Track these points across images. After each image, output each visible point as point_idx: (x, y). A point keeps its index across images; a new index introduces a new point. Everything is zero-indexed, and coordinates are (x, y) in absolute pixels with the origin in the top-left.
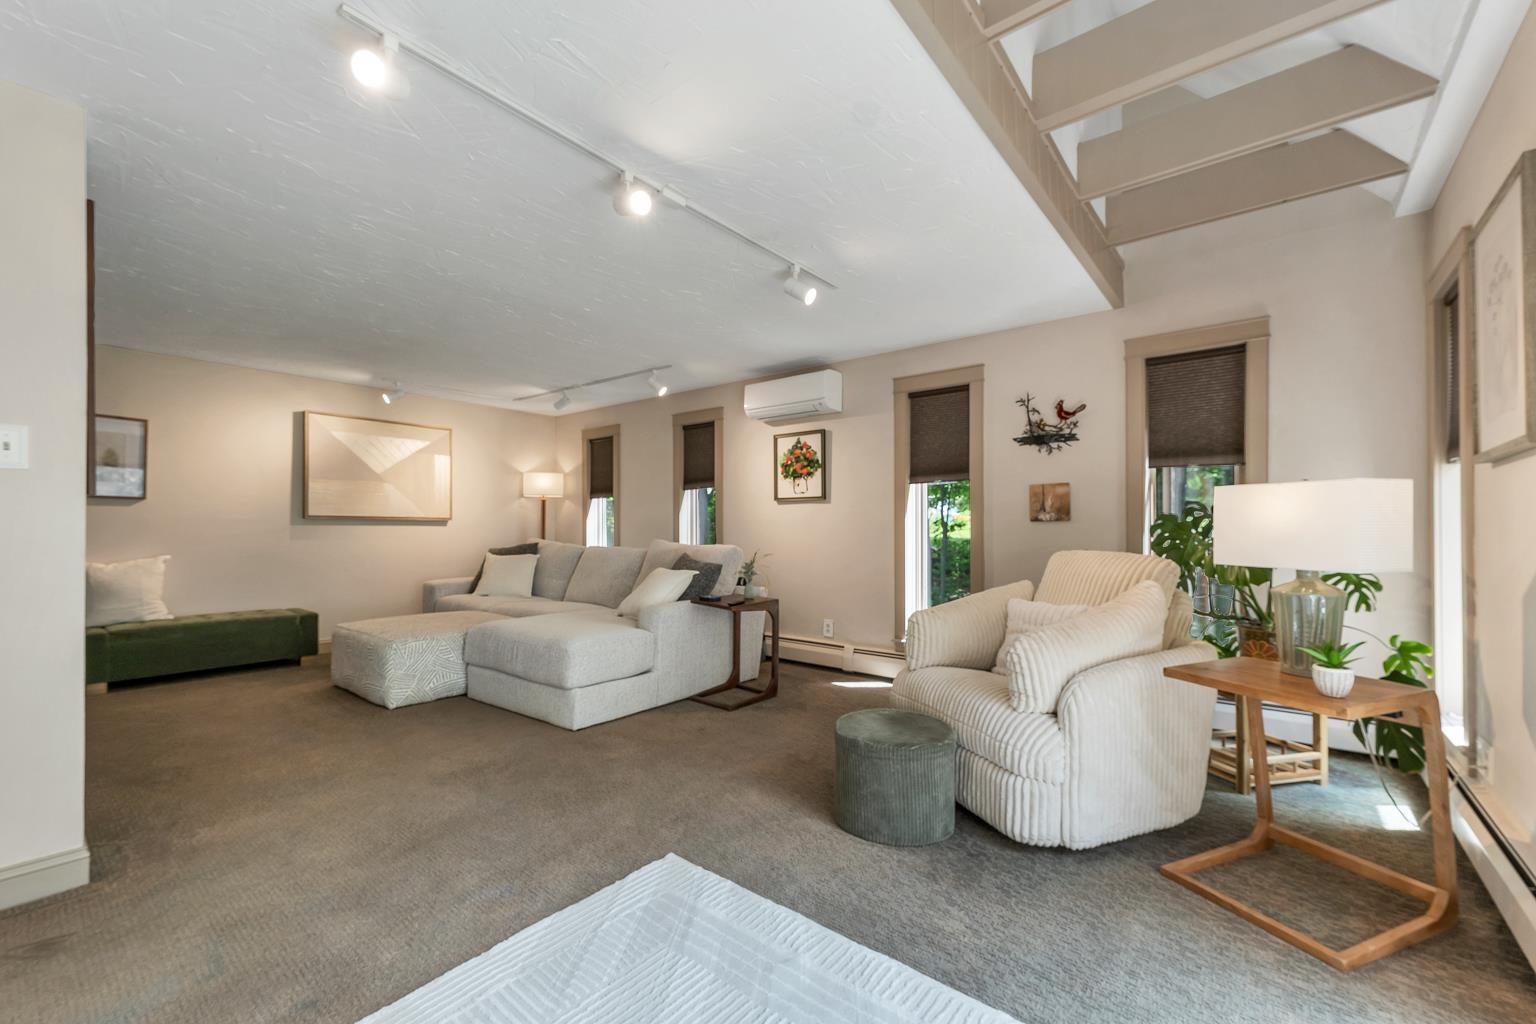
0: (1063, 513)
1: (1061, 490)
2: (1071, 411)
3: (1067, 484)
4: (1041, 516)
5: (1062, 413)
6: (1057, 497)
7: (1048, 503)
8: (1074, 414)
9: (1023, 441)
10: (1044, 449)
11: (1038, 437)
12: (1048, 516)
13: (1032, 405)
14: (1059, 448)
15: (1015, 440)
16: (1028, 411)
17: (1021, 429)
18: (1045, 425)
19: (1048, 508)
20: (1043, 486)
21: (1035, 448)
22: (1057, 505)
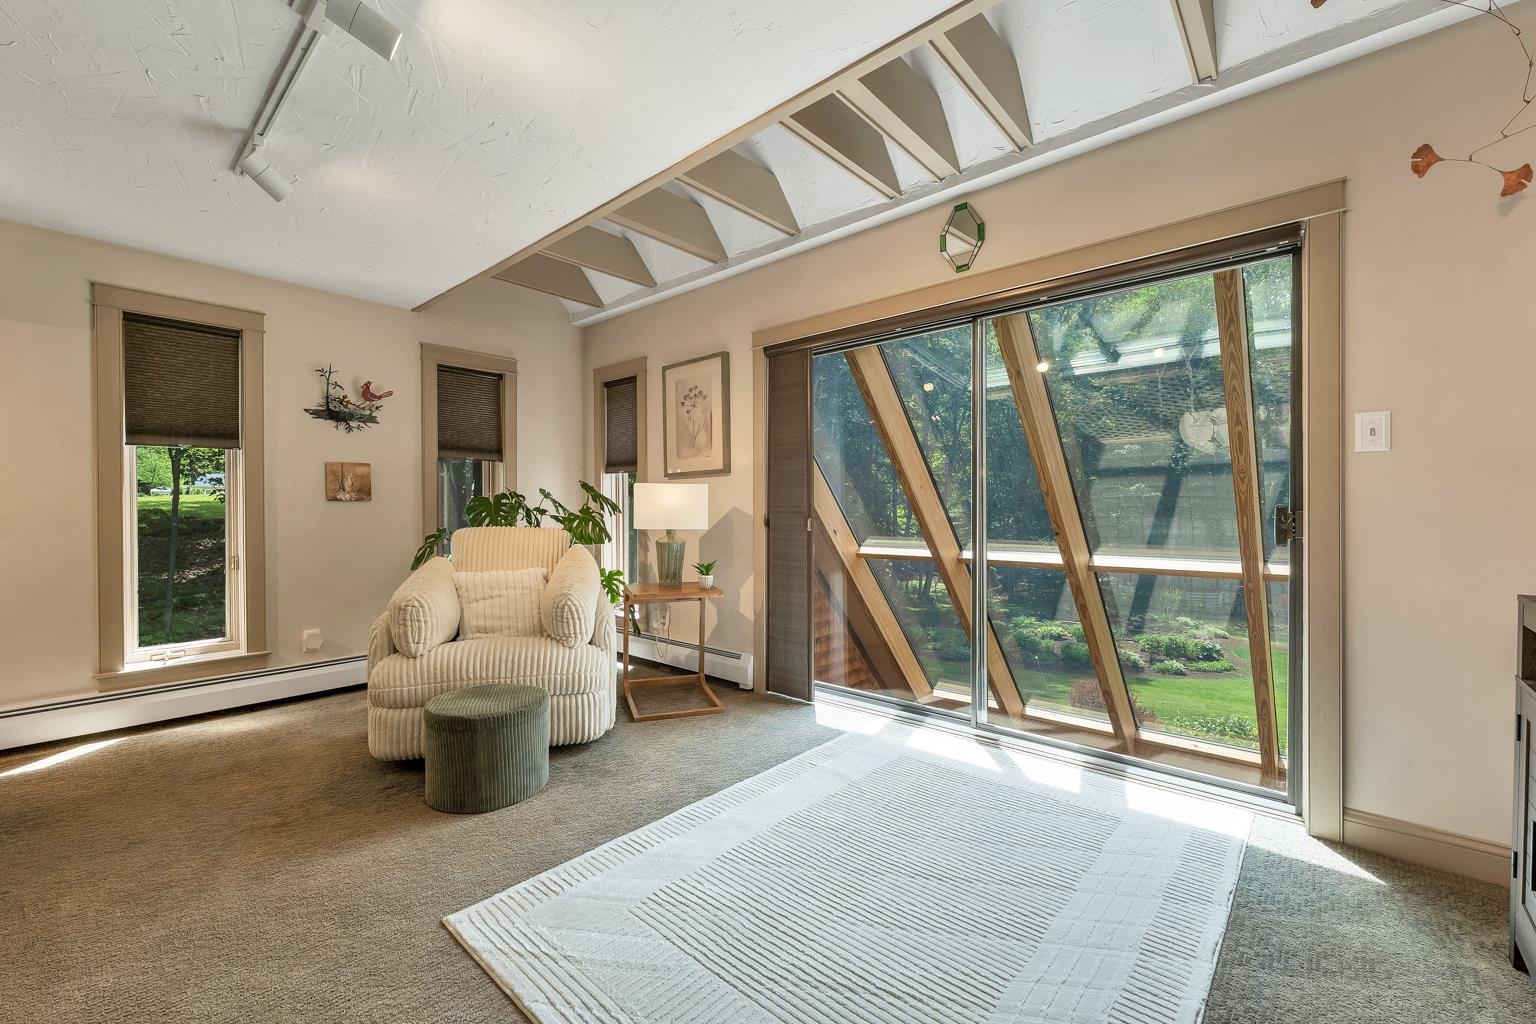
0: (364, 492)
1: (361, 470)
2: (378, 394)
3: (369, 465)
4: (340, 496)
5: (367, 393)
6: (357, 476)
7: (348, 483)
8: (380, 397)
9: (316, 414)
10: (342, 426)
11: (334, 412)
12: (347, 496)
13: (333, 379)
14: (359, 427)
15: (306, 410)
16: (328, 384)
17: (316, 401)
18: (348, 402)
19: (347, 488)
20: (342, 464)
21: (331, 424)
22: (358, 484)
